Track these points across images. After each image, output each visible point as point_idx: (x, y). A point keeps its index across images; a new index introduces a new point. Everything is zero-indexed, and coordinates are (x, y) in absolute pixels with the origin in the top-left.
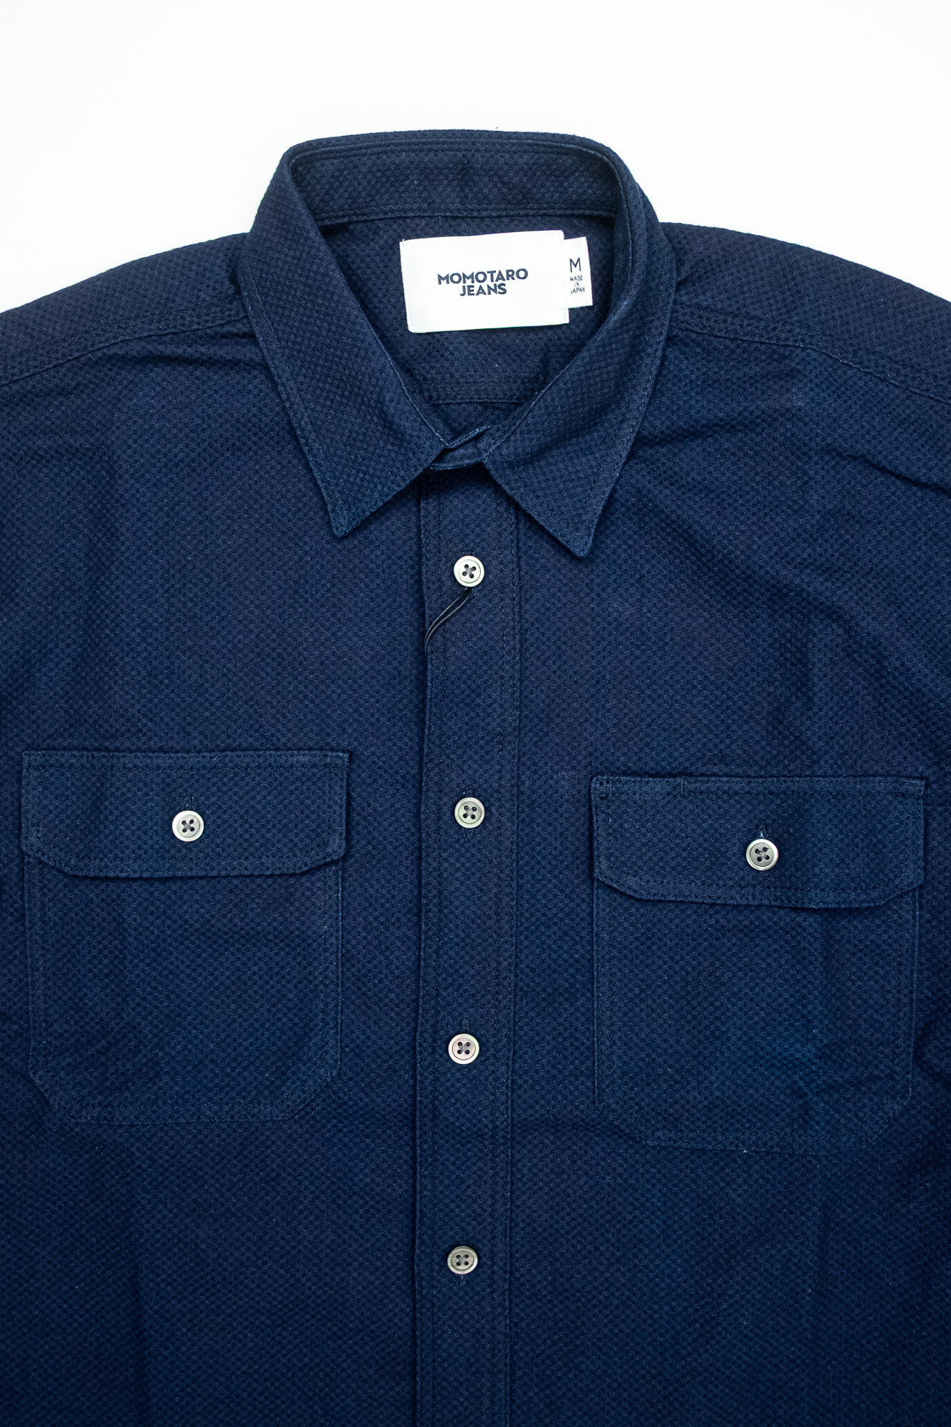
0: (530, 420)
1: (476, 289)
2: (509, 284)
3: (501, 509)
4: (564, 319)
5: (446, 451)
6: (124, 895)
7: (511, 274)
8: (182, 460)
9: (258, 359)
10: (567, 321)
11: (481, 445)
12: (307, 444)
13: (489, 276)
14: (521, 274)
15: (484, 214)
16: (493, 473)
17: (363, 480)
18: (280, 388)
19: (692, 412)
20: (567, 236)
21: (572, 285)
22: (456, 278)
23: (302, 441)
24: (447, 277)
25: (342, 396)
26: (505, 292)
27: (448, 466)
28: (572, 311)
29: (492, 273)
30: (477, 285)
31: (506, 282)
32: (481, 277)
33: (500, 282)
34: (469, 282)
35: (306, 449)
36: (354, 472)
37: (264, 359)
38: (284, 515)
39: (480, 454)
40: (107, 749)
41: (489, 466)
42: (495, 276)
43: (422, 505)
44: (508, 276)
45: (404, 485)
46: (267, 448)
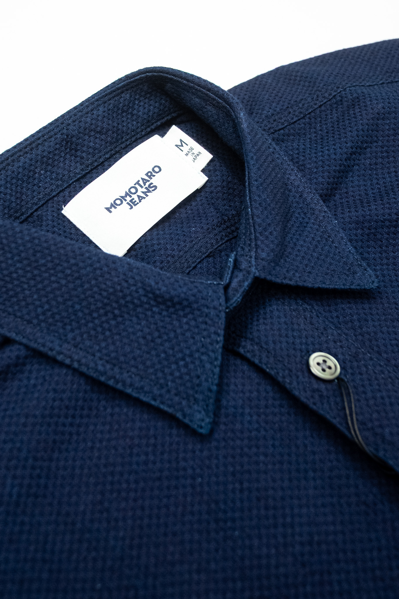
2: (154, 181)
3: (294, 307)
4: (203, 179)
5: (226, 287)
7: (150, 175)
8: (19, 495)
9: (23, 352)
10: (206, 179)
11: (244, 265)
12: (117, 382)
13: (137, 186)
14: (156, 170)
16: (269, 278)
17: (186, 366)
18: (60, 358)
20: (162, 135)
21: (190, 157)
22: (118, 202)
23: (111, 383)
24: (112, 205)
25: (115, 317)
26: (156, 187)
27: (237, 298)
28: (203, 171)
29: (138, 183)
30: (134, 196)
31: (151, 181)
32: (133, 190)
33: (147, 184)
34: (128, 199)
35: (119, 386)
36: (174, 366)
37: (27, 347)
38: (146, 463)
39: (249, 273)
41: (263, 276)
42: (141, 183)
43: (242, 351)
44: (150, 177)
45: (221, 339)
46: (85, 420)
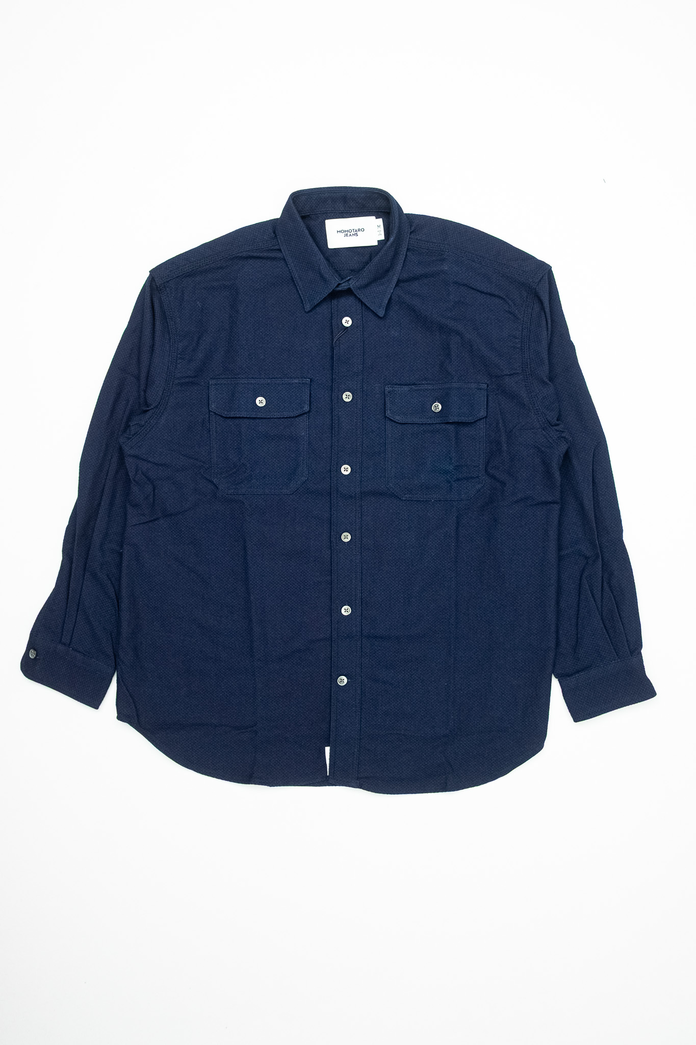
0: (364, 274)
1: (349, 235)
2: (359, 233)
3: (357, 303)
4: (376, 244)
5: (339, 284)
6: (241, 423)
7: (359, 230)
8: (258, 289)
9: (282, 257)
10: (377, 244)
11: (350, 282)
12: (297, 283)
13: (352, 230)
14: (363, 230)
15: (351, 211)
16: (353, 291)
17: (314, 293)
18: (289, 266)
19: (414, 272)
20: (376, 218)
21: (378, 233)
22: (342, 231)
23: (296, 282)
24: (340, 231)
25: (308, 268)
26: (357, 236)
27: (340, 289)
28: (378, 241)
30: (349, 234)
32: (350, 231)
33: (356, 232)
34: (346, 233)
35: (297, 285)
36: (311, 291)
37: (284, 257)
38: (290, 305)
39: (350, 285)
40: (236, 378)
41: (352, 289)
42: (355, 230)
43: (333, 301)
45: (326, 295)
46: (285, 285)
